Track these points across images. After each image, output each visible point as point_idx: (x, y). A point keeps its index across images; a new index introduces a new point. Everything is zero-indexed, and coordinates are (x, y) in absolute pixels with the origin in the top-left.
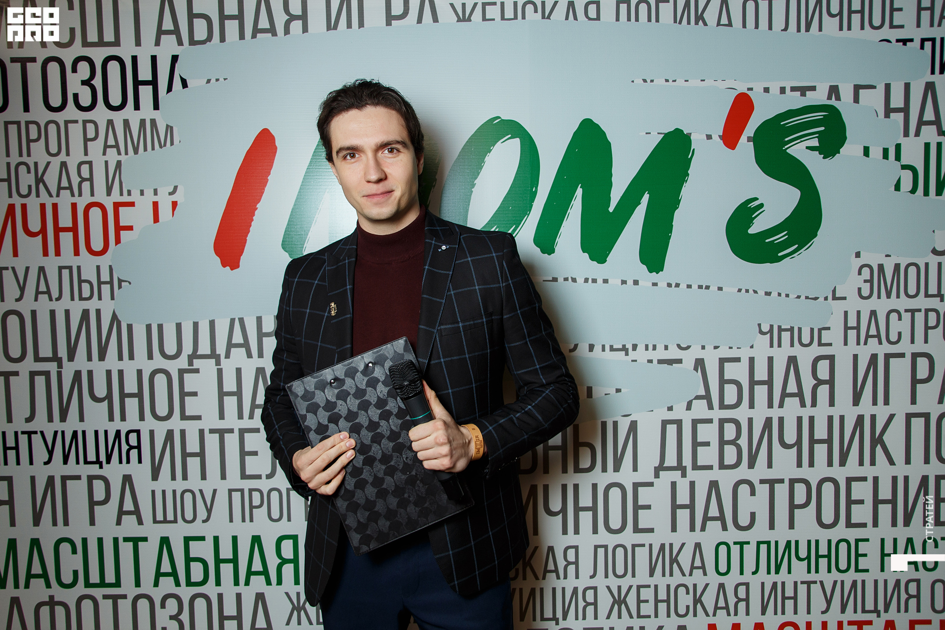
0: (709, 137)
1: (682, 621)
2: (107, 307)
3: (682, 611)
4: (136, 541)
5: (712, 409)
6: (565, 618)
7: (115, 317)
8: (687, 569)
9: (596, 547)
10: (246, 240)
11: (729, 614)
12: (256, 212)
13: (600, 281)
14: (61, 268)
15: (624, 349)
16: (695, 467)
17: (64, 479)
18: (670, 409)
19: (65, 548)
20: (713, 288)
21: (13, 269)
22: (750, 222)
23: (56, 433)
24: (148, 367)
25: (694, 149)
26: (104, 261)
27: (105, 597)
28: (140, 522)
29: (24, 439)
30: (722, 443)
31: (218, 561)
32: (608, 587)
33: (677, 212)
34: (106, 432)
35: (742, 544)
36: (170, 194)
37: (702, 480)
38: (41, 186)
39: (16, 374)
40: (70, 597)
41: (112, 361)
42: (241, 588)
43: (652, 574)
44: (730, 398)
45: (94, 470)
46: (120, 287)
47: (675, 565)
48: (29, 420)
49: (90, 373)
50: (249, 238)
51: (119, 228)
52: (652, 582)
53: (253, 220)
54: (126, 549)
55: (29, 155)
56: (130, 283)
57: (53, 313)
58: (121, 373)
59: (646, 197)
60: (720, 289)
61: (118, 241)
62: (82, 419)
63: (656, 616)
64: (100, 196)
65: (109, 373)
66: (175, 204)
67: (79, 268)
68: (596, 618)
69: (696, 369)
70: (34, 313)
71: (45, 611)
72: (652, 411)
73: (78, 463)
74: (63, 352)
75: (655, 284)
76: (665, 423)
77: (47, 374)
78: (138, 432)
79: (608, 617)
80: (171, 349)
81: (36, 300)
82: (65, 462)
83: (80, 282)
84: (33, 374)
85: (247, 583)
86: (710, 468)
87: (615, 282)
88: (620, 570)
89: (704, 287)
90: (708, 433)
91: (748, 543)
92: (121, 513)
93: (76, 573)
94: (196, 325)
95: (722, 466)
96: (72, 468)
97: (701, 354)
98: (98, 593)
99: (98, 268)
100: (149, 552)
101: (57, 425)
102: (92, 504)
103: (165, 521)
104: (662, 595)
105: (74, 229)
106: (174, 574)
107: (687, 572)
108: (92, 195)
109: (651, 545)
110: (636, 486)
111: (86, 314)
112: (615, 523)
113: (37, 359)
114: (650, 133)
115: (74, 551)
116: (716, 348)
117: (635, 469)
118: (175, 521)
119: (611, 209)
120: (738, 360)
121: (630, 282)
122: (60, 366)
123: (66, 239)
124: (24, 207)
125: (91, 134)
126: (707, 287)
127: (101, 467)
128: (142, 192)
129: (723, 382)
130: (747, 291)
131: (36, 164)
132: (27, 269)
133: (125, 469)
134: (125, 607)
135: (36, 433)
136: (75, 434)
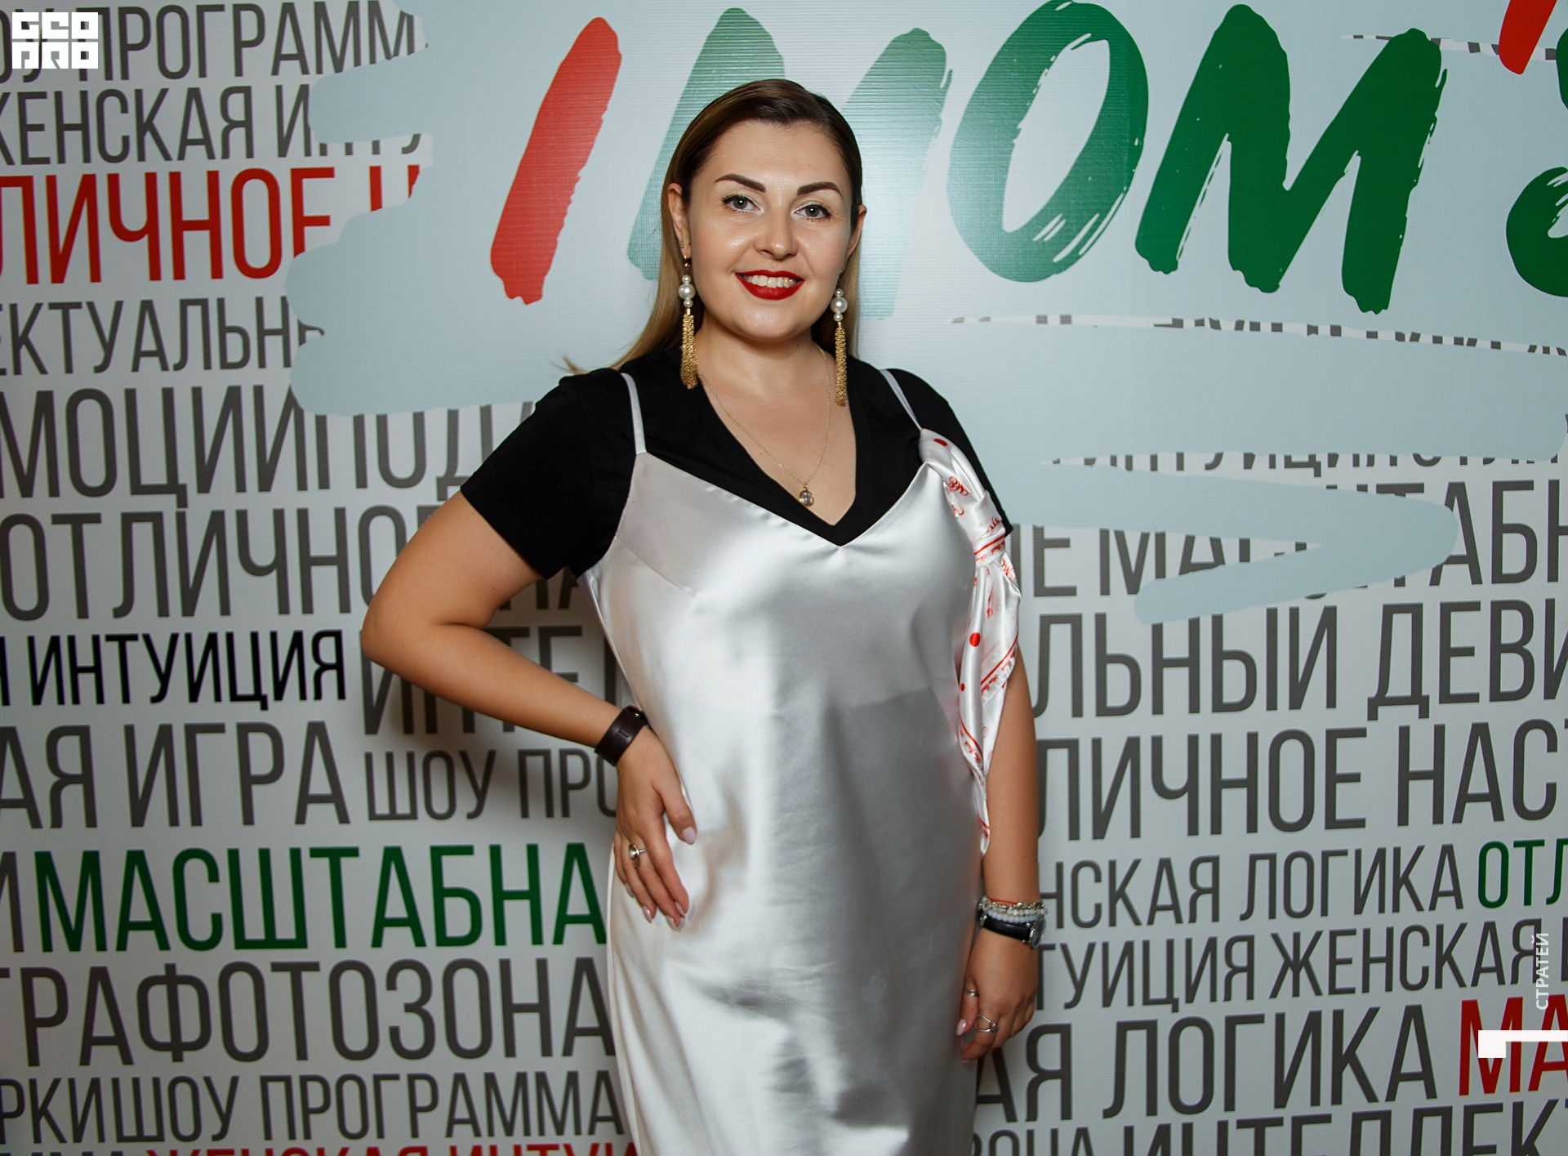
0: (1474, 48)
1: (1413, 998)
2: (276, 381)
3: (1414, 977)
4: (335, 856)
5: (1480, 582)
6: (1190, 998)
7: (291, 403)
8: (1425, 898)
9: (1254, 859)
10: (555, 242)
11: (1501, 981)
12: (578, 187)
13: (1266, 327)
14: (185, 304)
15: (1313, 463)
16: (1446, 697)
17: (192, 731)
18: (1400, 582)
19: (195, 870)
20: (1484, 344)
21: (91, 306)
22: (1551, 216)
23: (174, 638)
24: (357, 504)
25: (1445, 71)
26: (271, 289)
27: (277, 967)
28: (343, 818)
29: (110, 651)
30: (1498, 649)
31: (500, 896)
32: (1276, 937)
33: (1414, 192)
34: (274, 636)
35: (1528, 846)
36: (406, 151)
37: (1458, 721)
38: (148, 137)
39: (95, 518)
40: (206, 966)
41: (285, 493)
42: (547, 950)
43: (1359, 909)
44: (1514, 561)
45: (250, 712)
46: (302, 340)
47: (1404, 890)
48: (121, 612)
49: (242, 516)
50: (563, 238)
51: (301, 222)
52: (1359, 923)
53: (569, 202)
54: (317, 872)
55: (125, 75)
56: (322, 332)
57: (168, 395)
58: (303, 515)
59: (1354, 163)
60: (1496, 345)
61: (299, 247)
62: (225, 610)
63: (1366, 989)
64: (266, 157)
65: (279, 516)
66: (413, 172)
67: (221, 303)
68: (1250, 996)
69: (1449, 504)
70: (131, 395)
71: (158, 996)
72: (1366, 587)
73: (218, 698)
74: (187, 474)
75: (1372, 335)
76: (1389, 611)
77: (156, 519)
78: (337, 635)
79: (1274, 994)
80: (402, 466)
81: (136, 368)
82: (194, 696)
83: (224, 330)
84: (128, 520)
85: (558, 939)
86: (1473, 698)
87: (1295, 328)
88: (1298, 904)
89: (1465, 342)
90: (1470, 630)
91: (1541, 843)
92: (305, 799)
93: (217, 919)
94: (453, 416)
95: (1497, 695)
96: (206, 710)
97: (1458, 474)
98: (262, 959)
99: (259, 302)
100: (360, 878)
101: (177, 623)
102: (248, 781)
103: (393, 815)
104: (1378, 949)
105: (212, 225)
106: (412, 921)
107: (1426, 902)
108: (250, 154)
109: (1358, 853)
110: (1332, 736)
111: (233, 395)
112: (1291, 810)
113: (138, 488)
114: (1362, 37)
115: (214, 876)
116: (1487, 461)
117: (1331, 702)
118: (413, 815)
119: (1288, 185)
120: (1528, 485)
121: (1324, 330)
122: (182, 502)
123: (197, 244)
124: (113, 180)
125: (249, 32)
126: (1472, 342)
127: (264, 707)
128: (349, 150)
129: (1500, 529)
130: (1546, 350)
131: (139, 94)
132: (119, 306)
133: (314, 711)
134: (315, 986)
135: (134, 638)
136: (212, 640)
